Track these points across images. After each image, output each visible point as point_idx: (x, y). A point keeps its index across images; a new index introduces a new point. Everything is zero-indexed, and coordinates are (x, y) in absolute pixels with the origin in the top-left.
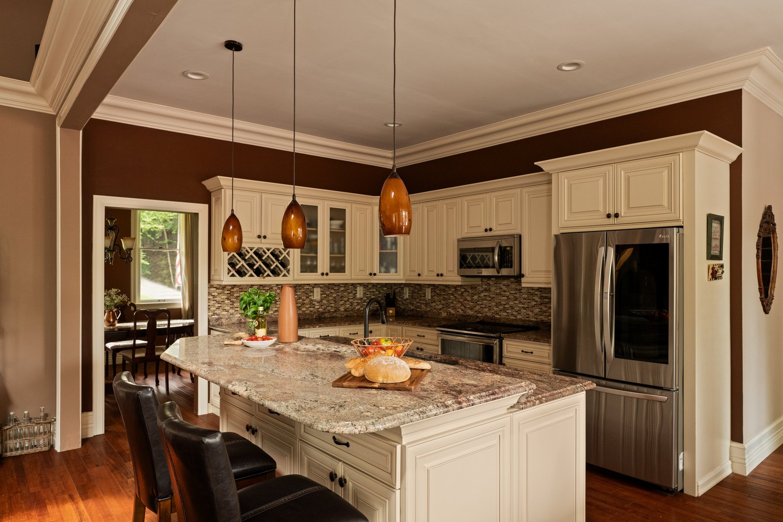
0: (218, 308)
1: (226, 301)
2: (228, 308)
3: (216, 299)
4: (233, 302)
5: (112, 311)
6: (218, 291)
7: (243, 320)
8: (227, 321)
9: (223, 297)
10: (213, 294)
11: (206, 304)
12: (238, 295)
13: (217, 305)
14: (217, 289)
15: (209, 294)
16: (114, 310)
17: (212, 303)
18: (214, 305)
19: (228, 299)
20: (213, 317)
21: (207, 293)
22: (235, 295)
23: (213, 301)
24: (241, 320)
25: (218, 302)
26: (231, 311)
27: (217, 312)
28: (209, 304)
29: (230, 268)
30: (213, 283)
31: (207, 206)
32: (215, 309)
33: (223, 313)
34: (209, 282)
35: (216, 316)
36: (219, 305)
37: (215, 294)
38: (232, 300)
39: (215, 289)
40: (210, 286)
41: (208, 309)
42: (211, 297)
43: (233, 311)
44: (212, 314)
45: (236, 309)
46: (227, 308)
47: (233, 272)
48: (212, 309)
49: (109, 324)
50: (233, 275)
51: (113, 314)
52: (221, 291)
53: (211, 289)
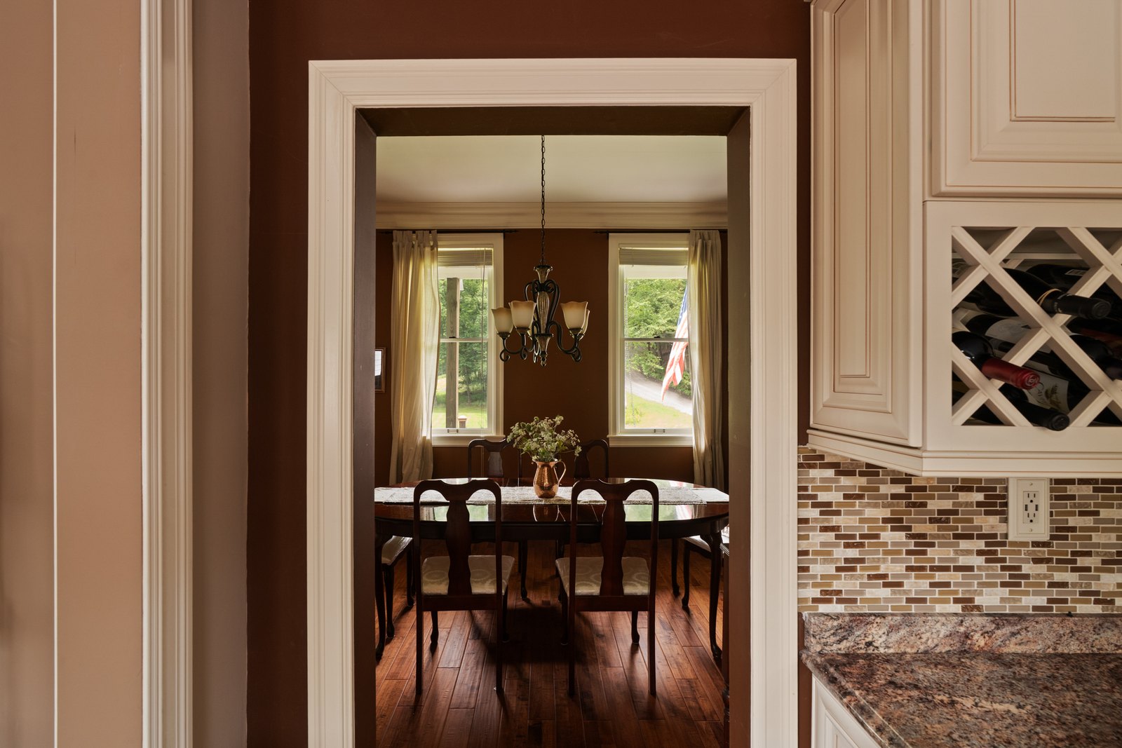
0: (848, 567)
1: (888, 536)
2: (900, 568)
3: (834, 521)
4: (922, 542)
5: (549, 466)
6: (845, 481)
7: (977, 636)
8: (895, 637)
9: (869, 513)
10: (823, 497)
11: (791, 545)
12: (947, 505)
13: (842, 553)
14: (839, 473)
15: (804, 495)
16: (552, 464)
17: (817, 539)
18: (825, 553)
19: (896, 523)
20: (823, 608)
21: (795, 493)
22: (934, 505)
23: (825, 529)
24: (967, 636)
25: (848, 540)
26: (914, 585)
27: (844, 584)
28: (804, 545)
29: (970, 370)
30: (818, 443)
31: (791, 64)
32: (831, 569)
33: (870, 593)
34: (803, 439)
35: (839, 608)
36: (853, 553)
37: (835, 497)
38: (917, 529)
39: (830, 473)
40: (809, 460)
41: (801, 569)
42: (813, 513)
43: (924, 584)
44: (816, 593)
45: (939, 577)
46: (893, 569)
47: (990, 393)
48: (817, 569)
49: (541, 492)
50: (986, 416)
51: (550, 470)
52: (863, 481)
53: (815, 473)
